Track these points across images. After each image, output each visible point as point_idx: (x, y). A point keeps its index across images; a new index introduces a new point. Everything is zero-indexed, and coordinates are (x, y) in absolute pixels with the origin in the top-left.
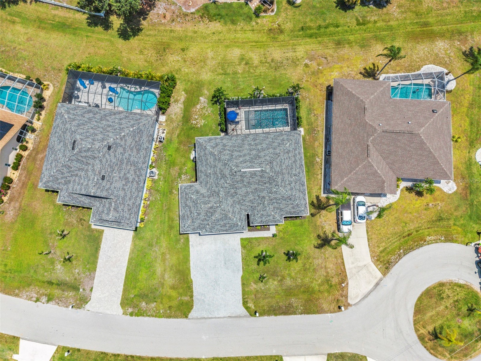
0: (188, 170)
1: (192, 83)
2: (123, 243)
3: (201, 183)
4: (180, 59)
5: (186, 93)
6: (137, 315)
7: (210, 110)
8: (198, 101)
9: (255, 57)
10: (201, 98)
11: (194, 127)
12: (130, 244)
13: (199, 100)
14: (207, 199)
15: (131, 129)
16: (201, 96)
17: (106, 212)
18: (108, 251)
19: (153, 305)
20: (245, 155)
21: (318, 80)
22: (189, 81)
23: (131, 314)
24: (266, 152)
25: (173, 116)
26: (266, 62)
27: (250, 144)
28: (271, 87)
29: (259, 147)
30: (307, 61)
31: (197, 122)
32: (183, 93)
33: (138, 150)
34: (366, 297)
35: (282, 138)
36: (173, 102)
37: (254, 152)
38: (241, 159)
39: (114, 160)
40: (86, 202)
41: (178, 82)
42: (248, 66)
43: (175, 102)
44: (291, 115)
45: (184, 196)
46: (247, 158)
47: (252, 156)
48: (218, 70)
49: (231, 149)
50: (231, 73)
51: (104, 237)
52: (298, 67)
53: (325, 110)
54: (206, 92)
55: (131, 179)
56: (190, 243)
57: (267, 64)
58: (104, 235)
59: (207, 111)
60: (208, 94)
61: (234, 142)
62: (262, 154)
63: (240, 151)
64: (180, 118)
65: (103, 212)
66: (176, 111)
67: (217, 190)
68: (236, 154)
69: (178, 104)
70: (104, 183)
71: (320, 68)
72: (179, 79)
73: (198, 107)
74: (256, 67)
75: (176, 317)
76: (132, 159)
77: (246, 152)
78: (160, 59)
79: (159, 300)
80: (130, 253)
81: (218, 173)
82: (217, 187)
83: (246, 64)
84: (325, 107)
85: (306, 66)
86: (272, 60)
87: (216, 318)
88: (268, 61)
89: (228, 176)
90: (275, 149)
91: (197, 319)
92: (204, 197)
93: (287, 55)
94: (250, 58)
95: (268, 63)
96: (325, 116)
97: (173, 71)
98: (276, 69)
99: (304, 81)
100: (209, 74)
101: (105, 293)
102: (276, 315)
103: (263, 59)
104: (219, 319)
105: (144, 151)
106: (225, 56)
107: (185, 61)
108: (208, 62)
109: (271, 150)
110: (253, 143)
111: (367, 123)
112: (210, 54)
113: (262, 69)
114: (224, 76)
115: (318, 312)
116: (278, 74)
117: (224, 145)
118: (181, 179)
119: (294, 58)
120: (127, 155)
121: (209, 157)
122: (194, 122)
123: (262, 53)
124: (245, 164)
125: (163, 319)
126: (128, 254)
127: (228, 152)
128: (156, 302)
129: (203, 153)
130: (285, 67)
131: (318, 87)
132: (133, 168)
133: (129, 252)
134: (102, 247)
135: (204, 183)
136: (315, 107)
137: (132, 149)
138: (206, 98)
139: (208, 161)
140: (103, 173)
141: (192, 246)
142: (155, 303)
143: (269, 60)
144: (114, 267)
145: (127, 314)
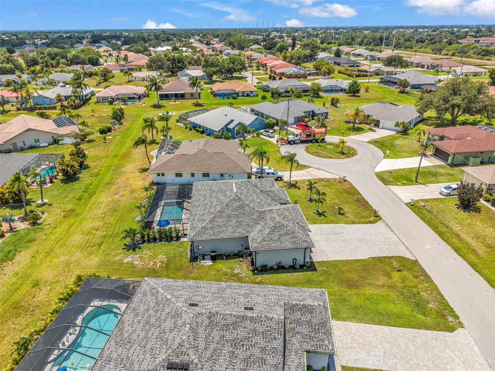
0: (226, 267)
2: (353, 333)
3: (248, 232)
4: (49, 288)
6: (452, 311)
7: (145, 252)
8: (129, 263)
9: (92, 225)
10: (125, 261)
11: (166, 264)
12: (350, 323)
16: (122, 261)
17: (309, 316)
18: (376, 356)
19: (424, 294)
23: (456, 317)
26: (104, 218)
30: (117, 196)
31: (160, 262)
34: (331, 173)
40: (297, 361)
42: (100, 229)
45: (267, 243)
48: (91, 250)
50: (101, 240)
51: (355, 366)
52: (121, 199)
54: (118, 258)
56: (325, 260)
58: (350, 365)
59: (147, 254)
60: (122, 255)
65: (309, 323)
67: (257, 214)
71: (128, 189)
73: (137, 263)
74: (105, 223)
75: (423, 270)
79: (414, 290)
80: (366, 323)
81: (236, 213)
82: (253, 214)
83: (97, 230)
85: (122, 196)
86: (104, 214)
87: (400, 240)
89: (241, 203)
91: (411, 252)
93: (103, 206)
94: (92, 228)
98: (116, 211)
100: (92, 257)
101: (450, 356)
102: (371, 207)
103: (98, 219)
104: (401, 239)
106: (74, 246)
107: (57, 282)
108: (74, 259)
111: (195, 153)
112: (63, 258)
113: (111, 220)
114: (103, 245)
115: (355, 188)
118: (239, 273)
119: (109, 202)
121: (217, 224)
122: (158, 265)
123: (90, 221)
125: (434, 281)
126: (368, 325)
128: (418, 293)
129: (209, 231)
130: (116, 206)
133: (365, 325)
134: (374, 368)
135: (249, 229)
138: (127, 257)
139: (221, 224)
141: (326, 258)
142: (422, 294)
143: (102, 216)
144: (399, 344)
145: (460, 322)
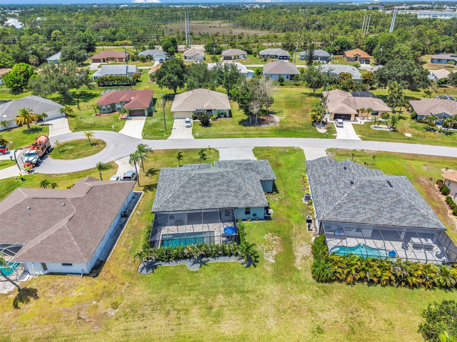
1: (291, 279)
4: (320, 314)
5: (295, 268)
6: (290, 147)
8: (276, 257)
9: (196, 320)
10: (274, 261)
11: (275, 233)
13: (276, 260)
14: (249, 167)
15: (339, 201)
16: (273, 263)
19: (280, 151)
20: (215, 186)
21: (107, 285)
22: (296, 282)
23: (294, 147)
24: (193, 189)
25: (304, 243)
26: (179, 311)
27: (209, 197)
28: (177, 275)
29: (200, 194)
30: (112, 313)
31: (273, 237)
32: (300, 268)
33: (325, 192)
35: (175, 204)
36: (310, 256)
37: (205, 189)
38: (218, 182)
39: (343, 179)
41: (311, 279)
42: (208, 305)
43: (306, 256)
44: (157, 244)
46: (212, 183)
47: (208, 185)
48: (254, 297)
49: (229, 193)
50: (235, 294)
52: (129, 303)
53: (112, 251)
54: (269, 269)
55: (322, 177)
57: (179, 307)
59: (263, 247)
60: (265, 266)
61: (226, 200)
62: (197, 187)
63: (220, 190)
64: (295, 243)
66: (302, 248)
68: (224, 188)
69: (301, 255)
70: (342, 167)
71: (95, 302)
72: (311, 284)
73: (275, 253)
74: (195, 303)
75: (263, 147)
76: (328, 186)
77: (214, 189)
78: (352, 313)
79: (277, 152)
83: (211, 308)
84: (111, 253)
85: (115, 306)
86: (168, 313)
87: (237, 147)
88: (176, 312)
90: (184, 192)
91: (249, 147)
92: (252, 169)
93: (141, 324)
94: (203, 317)
95: (175, 310)
96: (115, 246)
97: (324, 295)
98: (165, 300)
99: (127, 284)
100: (268, 292)
101: (317, 152)
103: (182, 317)
105: (319, 194)
106: (246, 320)
107: (311, 311)
108: (272, 310)
109: (188, 190)
110: (206, 199)
111: (77, 208)
112: (271, 323)
113: (186, 300)
114: (245, 289)
115: (168, 150)
116: (164, 293)
117: (236, 197)
119: (130, 319)
120: (334, 186)
122: (277, 238)
123: (182, 327)
124: (215, 177)
127: (232, 190)
130: (149, 304)
131: (109, 276)
132: (324, 182)
136: (123, 254)
137: (331, 191)
138: (267, 261)
140: (347, 170)
143: (173, 314)
145: (296, 147)
